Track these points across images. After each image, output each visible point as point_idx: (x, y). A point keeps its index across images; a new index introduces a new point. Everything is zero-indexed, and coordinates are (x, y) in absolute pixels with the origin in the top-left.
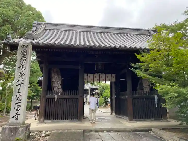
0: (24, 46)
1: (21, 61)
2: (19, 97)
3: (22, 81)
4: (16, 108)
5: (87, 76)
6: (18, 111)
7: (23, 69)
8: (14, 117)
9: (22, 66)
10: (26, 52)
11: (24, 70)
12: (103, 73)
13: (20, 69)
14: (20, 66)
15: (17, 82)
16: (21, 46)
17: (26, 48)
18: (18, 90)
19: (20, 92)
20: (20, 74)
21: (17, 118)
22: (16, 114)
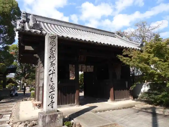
0: (53, 37)
1: (51, 51)
2: (52, 86)
5: (72, 66)
7: (53, 59)
8: (50, 105)
9: (52, 56)
10: (54, 43)
11: (55, 60)
12: (85, 65)
13: (50, 59)
14: (50, 56)
15: (49, 71)
16: (50, 37)
17: (54, 39)
18: (51, 79)
21: (52, 105)
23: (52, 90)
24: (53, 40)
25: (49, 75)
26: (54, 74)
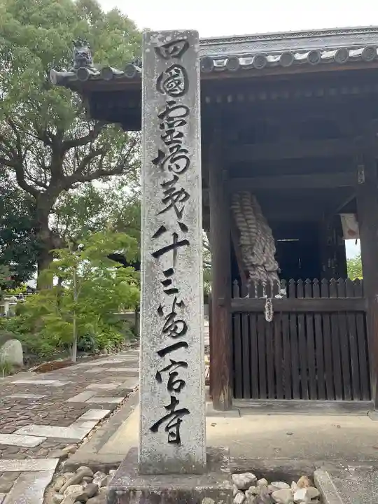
0: (172, 48)
1: (162, 126)
2: (173, 314)
3: (179, 231)
4: (165, 376)
6: (178, 390)
7: (178, 167)
8: (162, 427)
9: (171, 149)
10: (181, 77)
11: (185, 169)
13: (162, 166)
14: (161, 154)
15: (156, 235)
16: (157, 50)
17: (179, 56)
18: (164, 278)
19: (176, 291)
20: (166, 193)
21: (174, 430)
22: (167, 408)
23: (170, 342)
24: (173, 62)
25: (156, 255)
26: (181, 249)
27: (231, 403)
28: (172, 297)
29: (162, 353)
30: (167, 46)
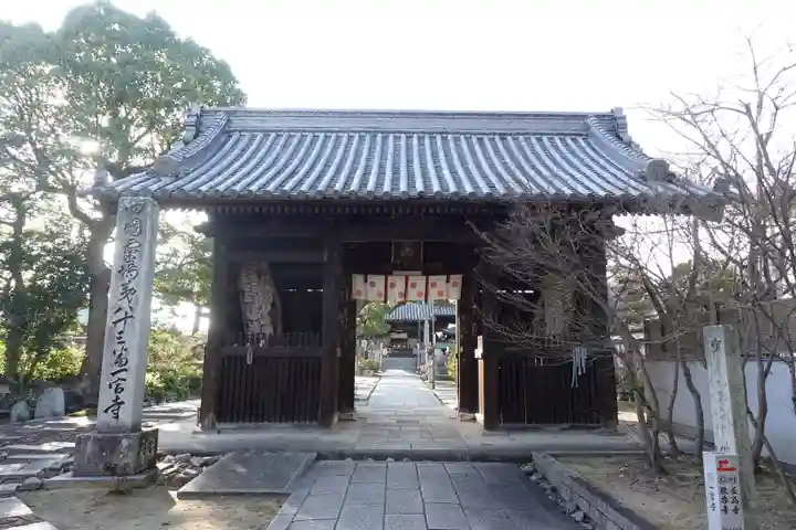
0: (134, 208)
1: (125, 253)
2: (121, 354)
3: (129, 310)
4: (114, 386)
6: (120, 393)
7: (131, 275)
9: (129, 265)
10: (138, 225)
11: (135, 277)
12: (420, 272)
14: (123, 268)
15: (116, 312)
17: (138, 213)
18: (118, 336)
19: (123, 342)
20: (123, 289)
21: (116, 412)
22: (113, 401)
23: (118, 369)
25: (115, 323)
26: (129, 320)
27: (214, 424)
28: (120, 346)
29: (113, 374)
30: (133, 206)
